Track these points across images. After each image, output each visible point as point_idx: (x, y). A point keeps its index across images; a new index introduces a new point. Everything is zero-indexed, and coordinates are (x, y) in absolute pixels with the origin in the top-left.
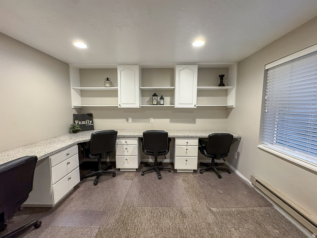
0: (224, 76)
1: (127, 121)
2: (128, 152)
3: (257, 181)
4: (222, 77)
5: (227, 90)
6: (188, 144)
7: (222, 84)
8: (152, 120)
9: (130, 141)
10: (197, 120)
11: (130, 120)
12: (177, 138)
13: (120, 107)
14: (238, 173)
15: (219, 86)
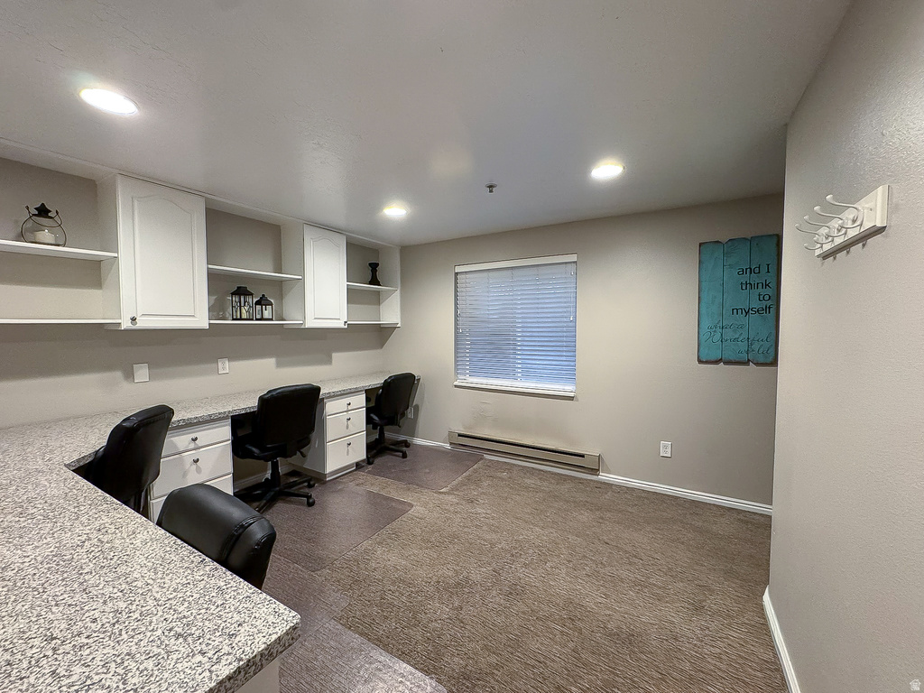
0: (377, 264)
1: (129, 375)
2: (199, 470)
3: (460, 435)
4: (374, 267)
5: (378, 293)
6: (350, 408)
7: (374, 281)
8: (225, 366)
9: (205, 435)
10: (335, 355)
11: (142, 373)
12: (327, 398)
13: (134, 327)
14: (418, 441)
15: (370, 284)
